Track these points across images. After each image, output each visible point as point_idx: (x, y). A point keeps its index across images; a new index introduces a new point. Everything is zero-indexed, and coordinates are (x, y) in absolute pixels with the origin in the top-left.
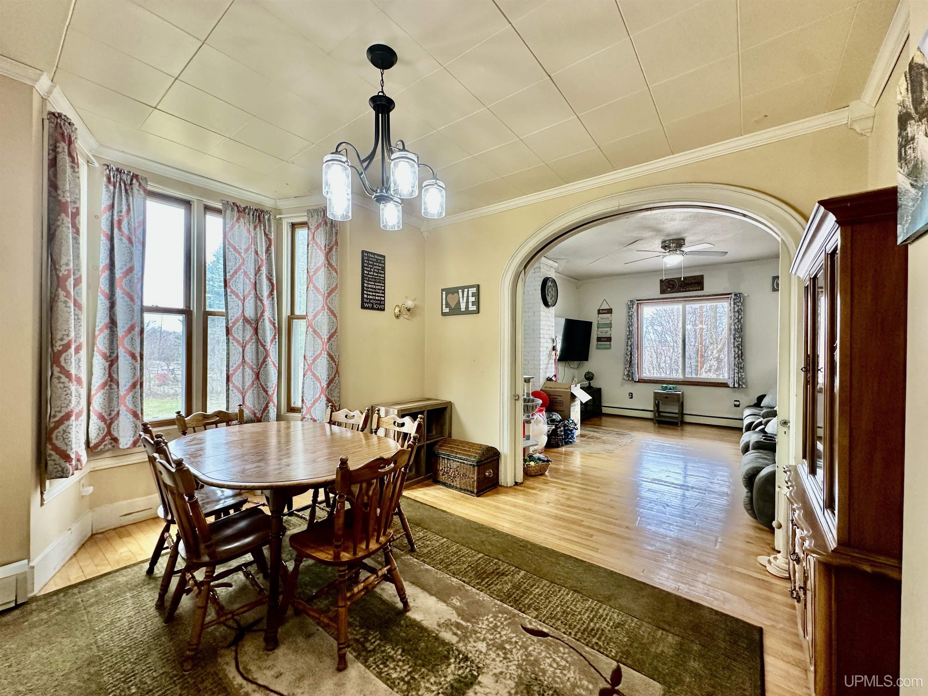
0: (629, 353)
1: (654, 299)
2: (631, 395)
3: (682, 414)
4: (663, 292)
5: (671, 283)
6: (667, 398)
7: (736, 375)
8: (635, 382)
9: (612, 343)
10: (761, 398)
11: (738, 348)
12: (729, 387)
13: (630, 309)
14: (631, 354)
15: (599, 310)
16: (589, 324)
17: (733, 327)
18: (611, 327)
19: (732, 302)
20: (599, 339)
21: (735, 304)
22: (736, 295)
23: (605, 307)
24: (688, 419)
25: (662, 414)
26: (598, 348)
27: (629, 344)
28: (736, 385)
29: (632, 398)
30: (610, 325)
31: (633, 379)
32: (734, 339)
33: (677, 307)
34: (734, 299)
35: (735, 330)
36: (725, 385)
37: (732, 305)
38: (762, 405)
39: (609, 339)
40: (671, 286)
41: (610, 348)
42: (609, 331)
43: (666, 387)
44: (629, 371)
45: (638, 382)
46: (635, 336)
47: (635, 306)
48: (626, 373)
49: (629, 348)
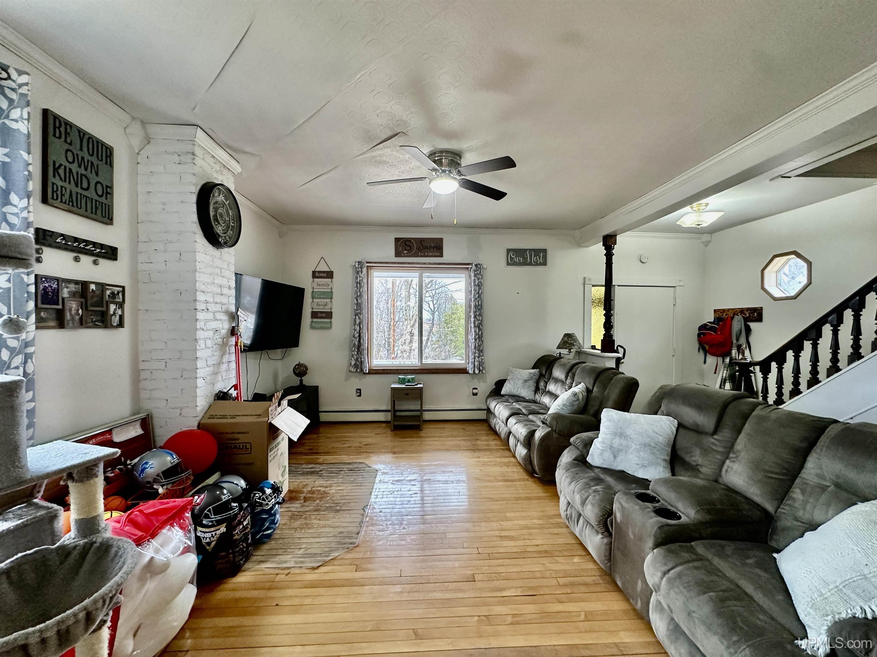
0: (357, 335)
1: (387, 263)
2: (359, 392)
3: (421, 411)
4: (398, 254)
5: (408, 243)
6: (407, 394)
7: (477, 359)
8: (364, 373)
9: (332, 320)
10: (500, 384)
11: (479, 327)
12: (468, 373)
13: (358, 273)
14: (360, 336)
15: (314, 272)
16: (301, 291)
17: (473, 304)
18: (331, 298)
19: (472, 275)
20: (315, 315)
21: (475, 275)
22: (476, 265)
23: (322, 268)
24: (427, 416)
25: (398, 414)
26: (312, 327)
27: (358, 322)
28: (477, 371)
29: (360, 396)
30: (330, 295)
31: (362, 370)
32: (475, 317)
33: (413, 277)
34: (475, 271)
35: (475, 306)
36: (463, 371)
37: (473, 278)
38: (503, 392)
39: (329, 315)
40: (408, 248)
41: (330, 328)
42: (329, 303)
43: (404, 379)
44: (357, 360)
45: (369, 373)
46: (365, 311)
47: (365, 270)
48: (353, 363)
49: (357, 328)
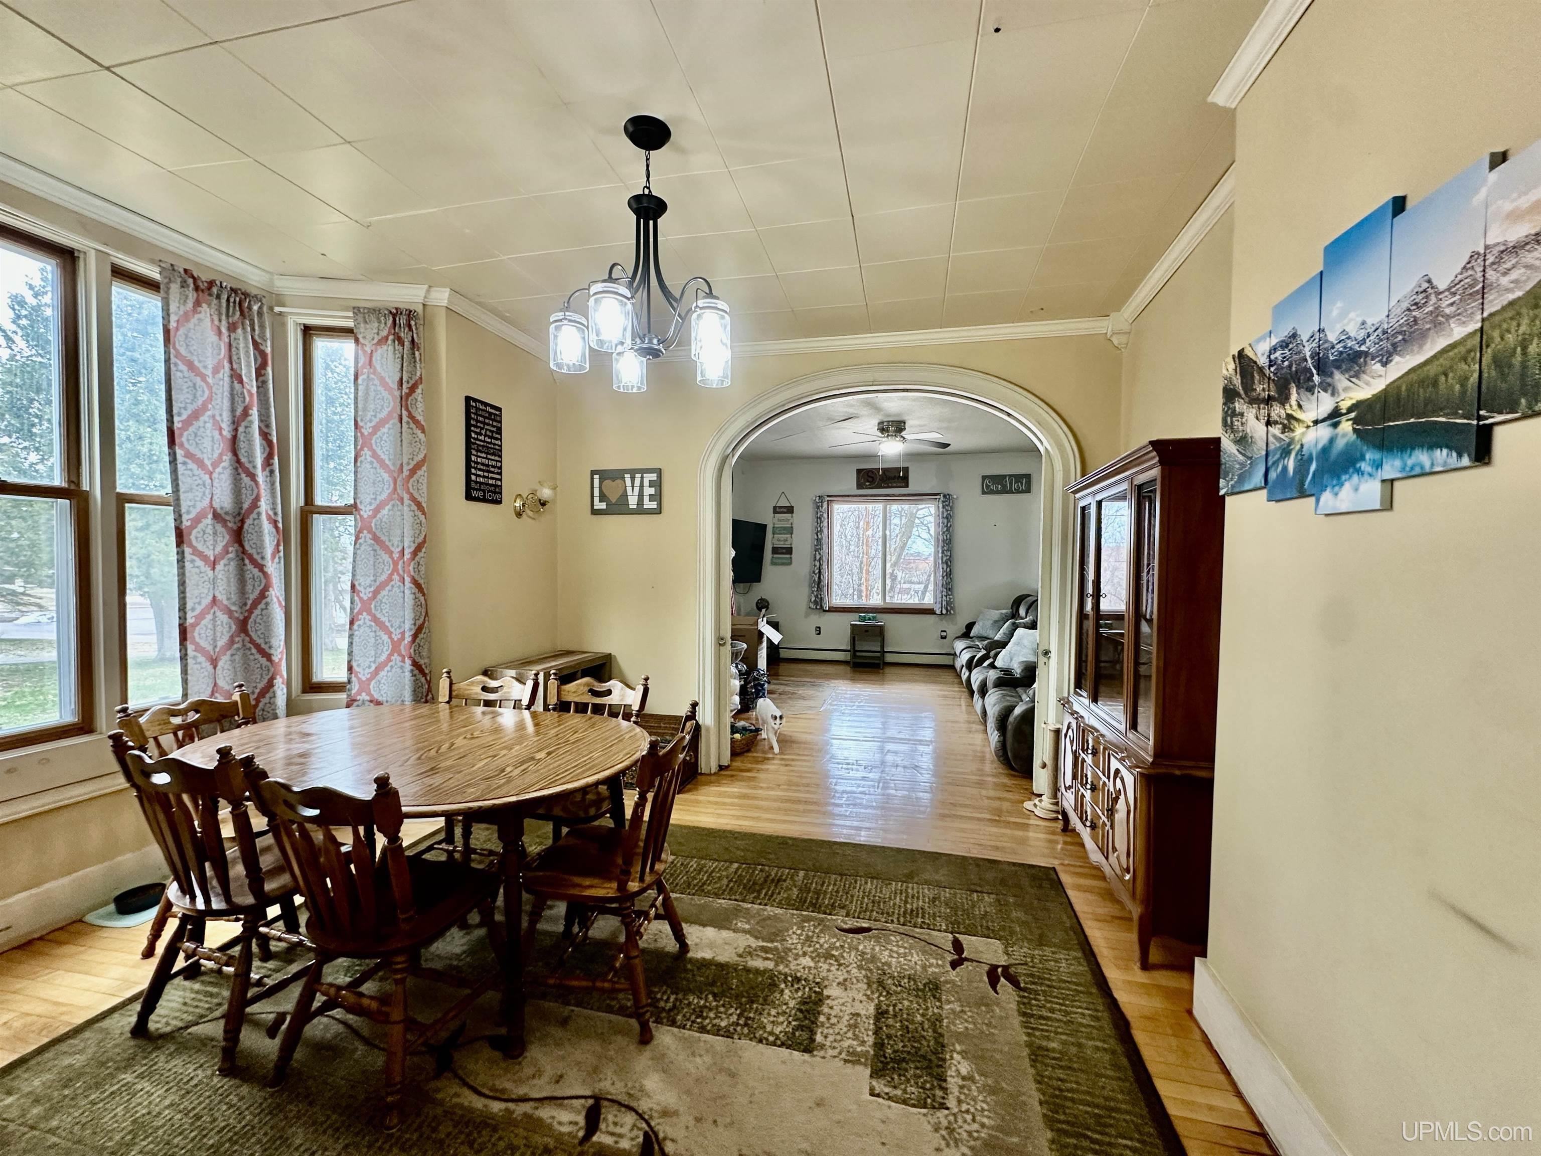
0: (817, 571)
1: (848, 496)
2: (818, 630)
3: (883, 652)
4: (860, 486)
5: (870, 474)
6: (867, 631)
7: (944, 598)
8: (825, 611)
9: (793, 556)
10: (970, 626)
11: (947, 563)
12: (935, 613)
13: (818, 508)
14: (820, 572)
15: (775, 508)
16: (763, 527)
17: (941, 538)
18: (792, 534)
19: (941, 506)
20: (775, 550)
21: (943, 507)
22: (945, 496)
23: (783, 503)
24: (889, 658)
25: (858, 654)
26: (773, 563)
27: (818, 557)
28: (944, 612)
29: (819, 634)
30: (790, 531)
31: (822, 607)
32: (943, 552)
33: (876, 508)
34: (943, 502)
35: (943, 541)
36: (930, 612)
37: (941, 510)
38: (972, 635)
39: (789, 551)
40: (870, 479)
41: (790, 563)
42: (789, 539)
43: (865, 617)
44: (816, 596)
45: (828, 611)
46: (825, 547)
47: (825, 505)
48: (813, 599)
49: (817, 564)
